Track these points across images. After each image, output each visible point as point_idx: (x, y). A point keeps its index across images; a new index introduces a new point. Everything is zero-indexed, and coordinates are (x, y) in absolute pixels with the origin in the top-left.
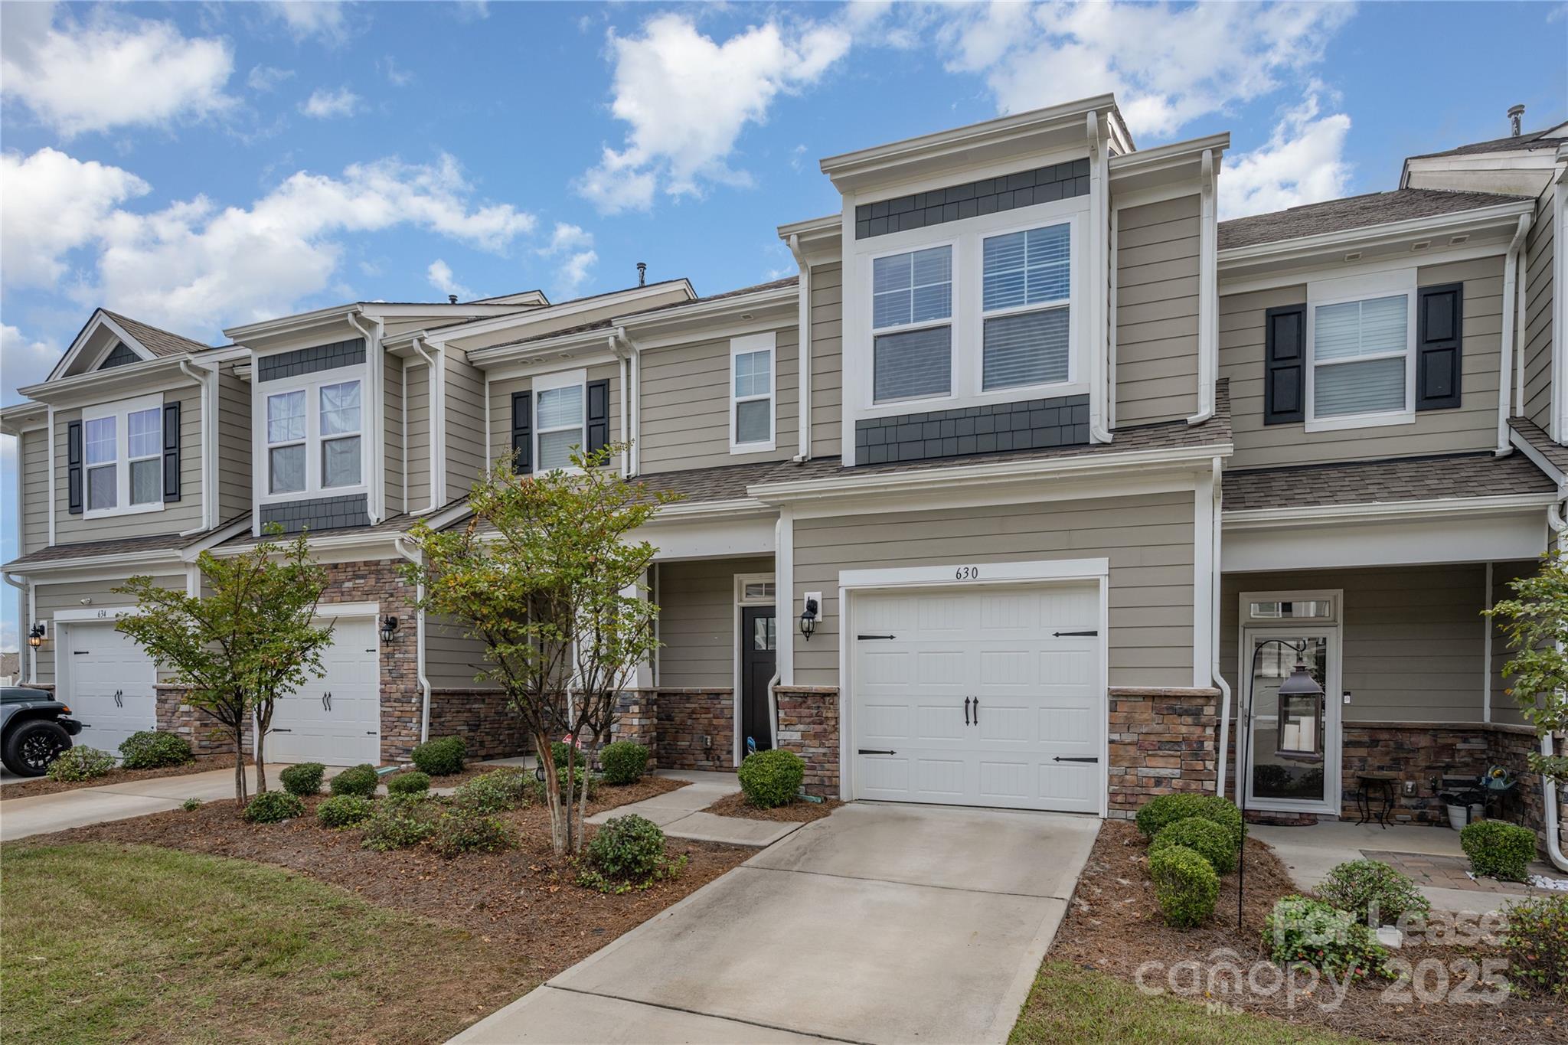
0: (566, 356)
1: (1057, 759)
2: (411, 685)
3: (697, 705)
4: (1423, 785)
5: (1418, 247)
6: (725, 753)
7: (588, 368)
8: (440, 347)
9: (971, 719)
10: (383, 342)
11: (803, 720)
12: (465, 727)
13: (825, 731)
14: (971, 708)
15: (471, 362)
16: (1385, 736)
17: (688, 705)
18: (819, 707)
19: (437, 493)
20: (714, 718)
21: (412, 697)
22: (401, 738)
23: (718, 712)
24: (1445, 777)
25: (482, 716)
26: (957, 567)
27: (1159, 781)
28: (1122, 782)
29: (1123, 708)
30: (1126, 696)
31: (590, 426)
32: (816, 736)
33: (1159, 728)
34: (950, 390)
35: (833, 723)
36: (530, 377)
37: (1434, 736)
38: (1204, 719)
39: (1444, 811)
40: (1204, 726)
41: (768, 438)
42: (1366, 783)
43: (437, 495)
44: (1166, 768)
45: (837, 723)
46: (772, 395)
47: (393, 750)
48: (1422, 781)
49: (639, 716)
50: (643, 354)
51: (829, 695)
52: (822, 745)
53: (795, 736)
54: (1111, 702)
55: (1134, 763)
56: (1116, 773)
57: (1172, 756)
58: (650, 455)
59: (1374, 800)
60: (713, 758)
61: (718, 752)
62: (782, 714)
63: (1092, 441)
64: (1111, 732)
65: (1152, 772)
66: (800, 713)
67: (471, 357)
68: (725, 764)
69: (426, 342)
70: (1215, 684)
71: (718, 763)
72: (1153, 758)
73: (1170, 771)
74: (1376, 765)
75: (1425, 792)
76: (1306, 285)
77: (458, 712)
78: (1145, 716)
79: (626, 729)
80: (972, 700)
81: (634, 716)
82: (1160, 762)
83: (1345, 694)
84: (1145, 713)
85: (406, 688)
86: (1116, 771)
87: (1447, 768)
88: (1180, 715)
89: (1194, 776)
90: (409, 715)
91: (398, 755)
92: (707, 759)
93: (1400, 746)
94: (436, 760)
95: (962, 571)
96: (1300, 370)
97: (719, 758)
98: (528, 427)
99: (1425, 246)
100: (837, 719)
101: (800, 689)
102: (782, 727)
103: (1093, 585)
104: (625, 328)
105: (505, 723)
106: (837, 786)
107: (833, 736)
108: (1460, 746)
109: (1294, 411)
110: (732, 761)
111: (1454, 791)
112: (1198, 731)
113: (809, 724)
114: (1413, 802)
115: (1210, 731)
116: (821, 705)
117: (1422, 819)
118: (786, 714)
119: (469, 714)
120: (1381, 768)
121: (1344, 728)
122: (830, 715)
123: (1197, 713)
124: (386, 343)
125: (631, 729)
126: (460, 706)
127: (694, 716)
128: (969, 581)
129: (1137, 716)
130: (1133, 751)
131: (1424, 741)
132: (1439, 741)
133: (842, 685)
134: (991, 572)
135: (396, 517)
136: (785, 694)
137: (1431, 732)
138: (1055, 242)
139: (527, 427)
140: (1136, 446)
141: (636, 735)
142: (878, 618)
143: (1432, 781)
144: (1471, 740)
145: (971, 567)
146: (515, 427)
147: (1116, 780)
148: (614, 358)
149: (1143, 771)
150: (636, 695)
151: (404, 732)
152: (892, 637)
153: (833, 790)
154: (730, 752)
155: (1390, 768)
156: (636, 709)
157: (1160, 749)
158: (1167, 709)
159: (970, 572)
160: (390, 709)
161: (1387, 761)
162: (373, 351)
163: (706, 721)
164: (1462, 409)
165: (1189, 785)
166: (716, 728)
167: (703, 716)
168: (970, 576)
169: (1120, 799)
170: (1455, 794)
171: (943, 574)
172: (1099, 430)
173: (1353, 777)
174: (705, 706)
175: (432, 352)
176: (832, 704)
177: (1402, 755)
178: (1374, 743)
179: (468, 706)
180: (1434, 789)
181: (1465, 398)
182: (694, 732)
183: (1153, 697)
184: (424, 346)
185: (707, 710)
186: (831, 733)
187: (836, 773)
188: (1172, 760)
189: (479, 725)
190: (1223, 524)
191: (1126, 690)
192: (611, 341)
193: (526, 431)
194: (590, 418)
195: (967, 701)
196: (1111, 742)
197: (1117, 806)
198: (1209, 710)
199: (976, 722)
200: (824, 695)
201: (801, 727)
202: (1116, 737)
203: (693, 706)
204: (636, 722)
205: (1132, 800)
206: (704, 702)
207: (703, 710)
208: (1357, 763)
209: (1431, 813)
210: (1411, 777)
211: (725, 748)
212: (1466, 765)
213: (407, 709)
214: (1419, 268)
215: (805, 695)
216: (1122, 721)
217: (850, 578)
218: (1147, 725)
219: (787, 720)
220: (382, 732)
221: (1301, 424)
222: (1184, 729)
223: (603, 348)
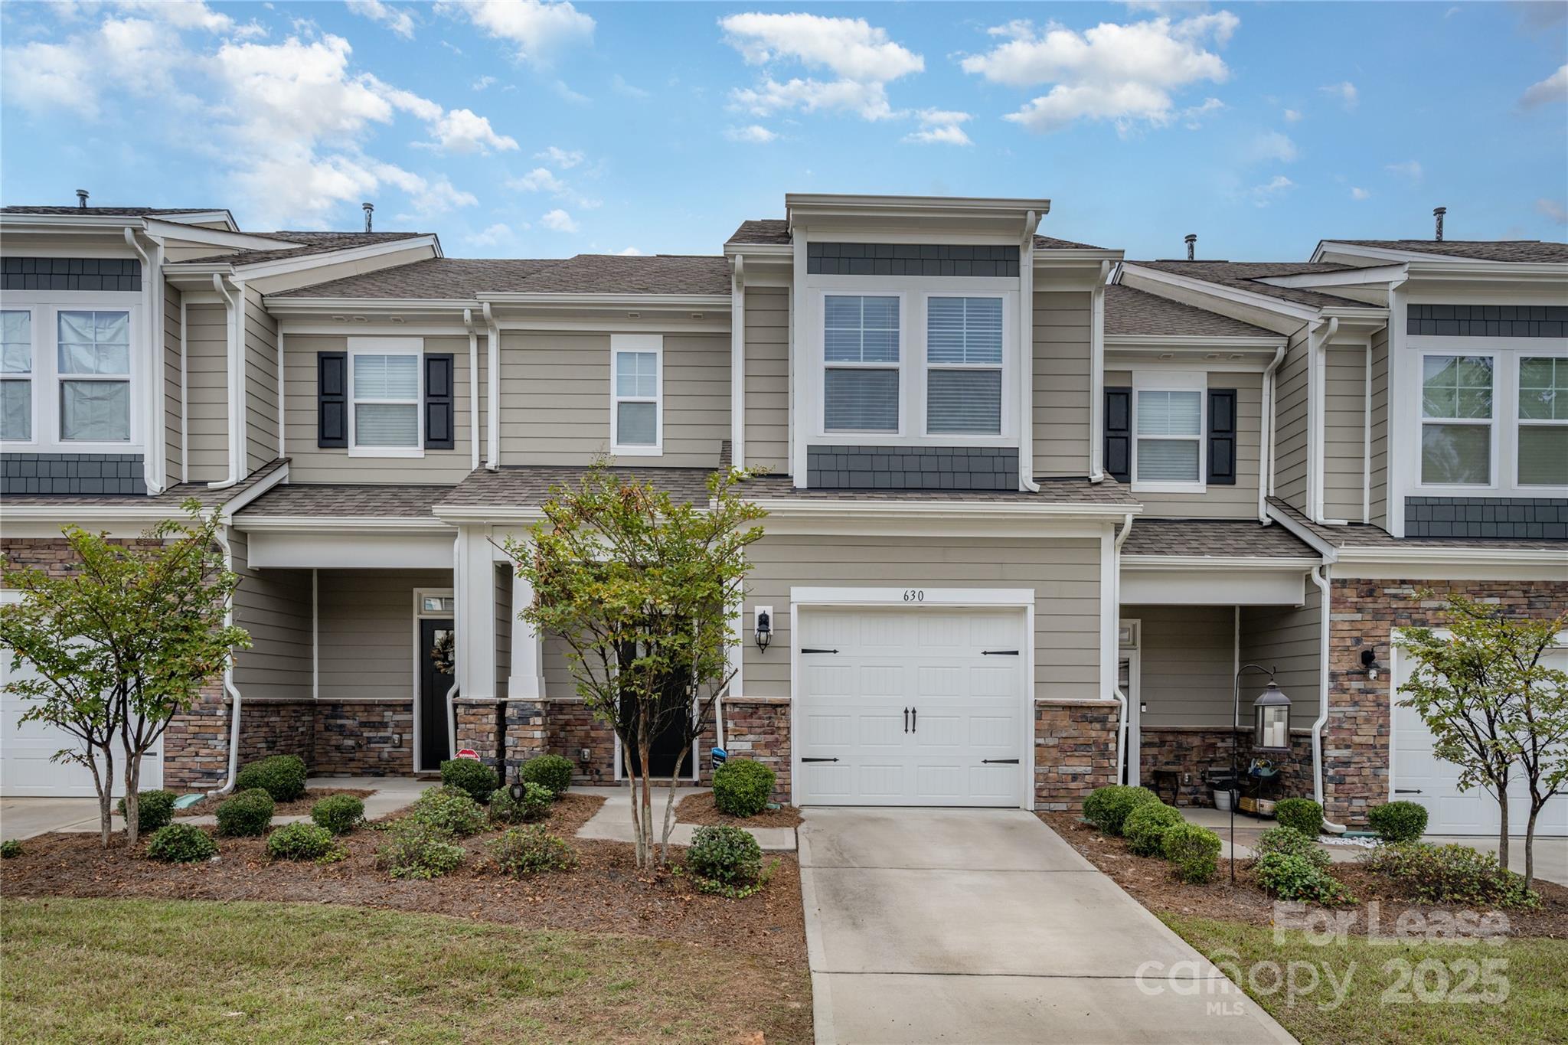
0: (397, 321)
1: (985, 762)
2: (213, 694)
3: (571, 717)
4: (1196, 776)
5: (1210, 357)
6: (605, 766)
7: (426, 337)
8: (240, 286)
9: (910, 728)
10: (165, 269)
11: (753, 730)
12: (263, 745)
13: (777, 740)
14: (910, 717)
15: (267, 308)
16: (1170, 738)
17: (560, 717)
18: (770, 718)
19: (237, 462)
20: (592, 730)
21: (216, 709)
22: (198, 759)
23: (597, 723)
24: (1210, 769)
25: (278, 731)
26: (905, 589)
27: (1075, 777)
28: (1046, 780)
29: (1047, 717)
30: (1050, 706)
31: (429, 404)
32: (767, 745)
33: (1075, 733)
34: (897, 428)
35: (785, 732)
36: (344, 337)
37: (1203, 737)
38: (1109, 726)
39: (1211, 796)
40: (1109, 731)
41: (653, 441)
42: (1158, 776)
43: (236, 468)
44: (1080, 766)
45: (789, 732)
46: (659, 399)
47: (186, 774)
48: (1195, 773)
49: (542, 728)
50: (503, 333)
51: (781, 706)
52: (773, 754)
53: (745, 746)
54: (1037, 712)
55: (1056, 763)
56: (1041, 771)
57: (1086, 756)
58: (511, 445)
59: (1163, 789)
60: (591, 772)
61: (596, 766)
62: (730, 725)
63: (1021, 489)
64: (1036, 736)
65: (1070, 770)
66: (751, 723)
67: (268, 302)
68: (605, 778)
69: (231, 279)
70: (1115, 697)
71: (597, 777)
72: (1070, 759)
73: (1084, 768)
74: (1164, 761)
75: (1197, 781)
76: (1131, 372)
77: (259, 726)
78: (1065, 723)
79: (526, 743)
80: (910, 710)
81: (535, 728)
82: (1075, 761)
83: (1142, 704)
84: (1064, 721)
85: (207, 698)
86: (1041, 770)
87: (1212, 761)
88: (1091, 722)
89: (1102, 772)
90: (211, 730)
91: (195, 780)
92: (584, 774)
93: (1180, 746)
94: (281, 782)
95: (910, 594)
96: (1128, 440)
97: (598, 772)
98: (342, 392)
99: (1214, 357)
100: (789, 728)
101: (752, 700)
102: (731, 738)
103: (1020, 611)
104: (491, 304)
105: (297, 739)
106: (789, 793)
107: (784, 745)
108: (1219, 744)
109: (1123, 474)
110: (613, 774)
111: (1216, 780)
112: (1104, 734)
113: (760, 734)
114: (1189, 789)
115: (1112, 735)
116: (773, 715)
117: (1195, 803)
118: (735, 724)
119: (267, 729)
120: (1167, 763)
121: (1142, 731)
122: (782, 725)
123: (1103, 720)
124: (168, 270)
125: (532, 743)
126: (260, 719)
127: (569, 728)
128: (916, 603)
129: (1058, 723)
130: (1054, 753)
131: (1196, 741)
132: (1206, 741)
133: (795, 696)
134: (936, 596)
135: (176, 489)
136: (735, 705)
137: (1200, 734)
138: (989, 311)
139: (340, 395)
140: (1059, 498)
141: (538, 749)
142: (823, 634)
143: (1202, 772)
144: (1227, 740)
145: (917, 590)
146: (322, 392)
147: (1041, 777)
148: (464, 332)
149: (1063, 769)
150: (539, 706)
151: (203, 752)
152: (835, 652)
153: (785, 797)
154: (611, 765)
155: (1173, 763)
156: (539, 721)
157: (1076, 751)
158: (1081, 717)
159: (916, 595)
160: (181, 724)
161: (1171, 757)
162: (150, 277)
163: (583, 734)
164: (1235, 486)
165: (1098, 779)
166: (594, 740)
167: (579, 728)
168: (916, 599)
169: (1045, 793)
170: (1217, 782)
171: (892, 595)
172: (1026, 479)
173: (1148, 771)
174: (582, 717)
175: (234, 291)
176: (784, 714)
177: (1181, 753)
178: (1162, 743)
179: (266, 720)
180: (1203, 779)
181: (1238, 477)
182: (568, 744)
183: (1070, 707)
184: (227, 284)
185: (584, 722)
186: (784, 742)
187: (788, 781)
188: (1085, 759)
189: (276, 742)
190: (1121, 565)
191: (1051, 702)
192: (467, 315)
193: (340, 399)
194: (428, 393)
195: (906, 712)
196: (1037, 745)
197: (1042, 800)
198: (1112, 718)
199: (914, 730)
200: (775, 706)
201: (751, 737)
202: (1041, 741)
203: (567, 717)
204: (538, 734)
205: (1054, 794)
206: (579, 713)
207: (579, 722)
208: (1150, 760)
209: (1202, 798)
210: (1188, 770)
211: (606, 761)
212: (1223, 759)
213: (209, 723)
214: (1209, 373)
215: (756, 706)
216: (1046, 728)
217: (801, 595)
218: (1066, 731)
219: (738, 731)
220: (165, 751)
221: (1128, 485)
222: (1093, 734)
223: (458, 319)
